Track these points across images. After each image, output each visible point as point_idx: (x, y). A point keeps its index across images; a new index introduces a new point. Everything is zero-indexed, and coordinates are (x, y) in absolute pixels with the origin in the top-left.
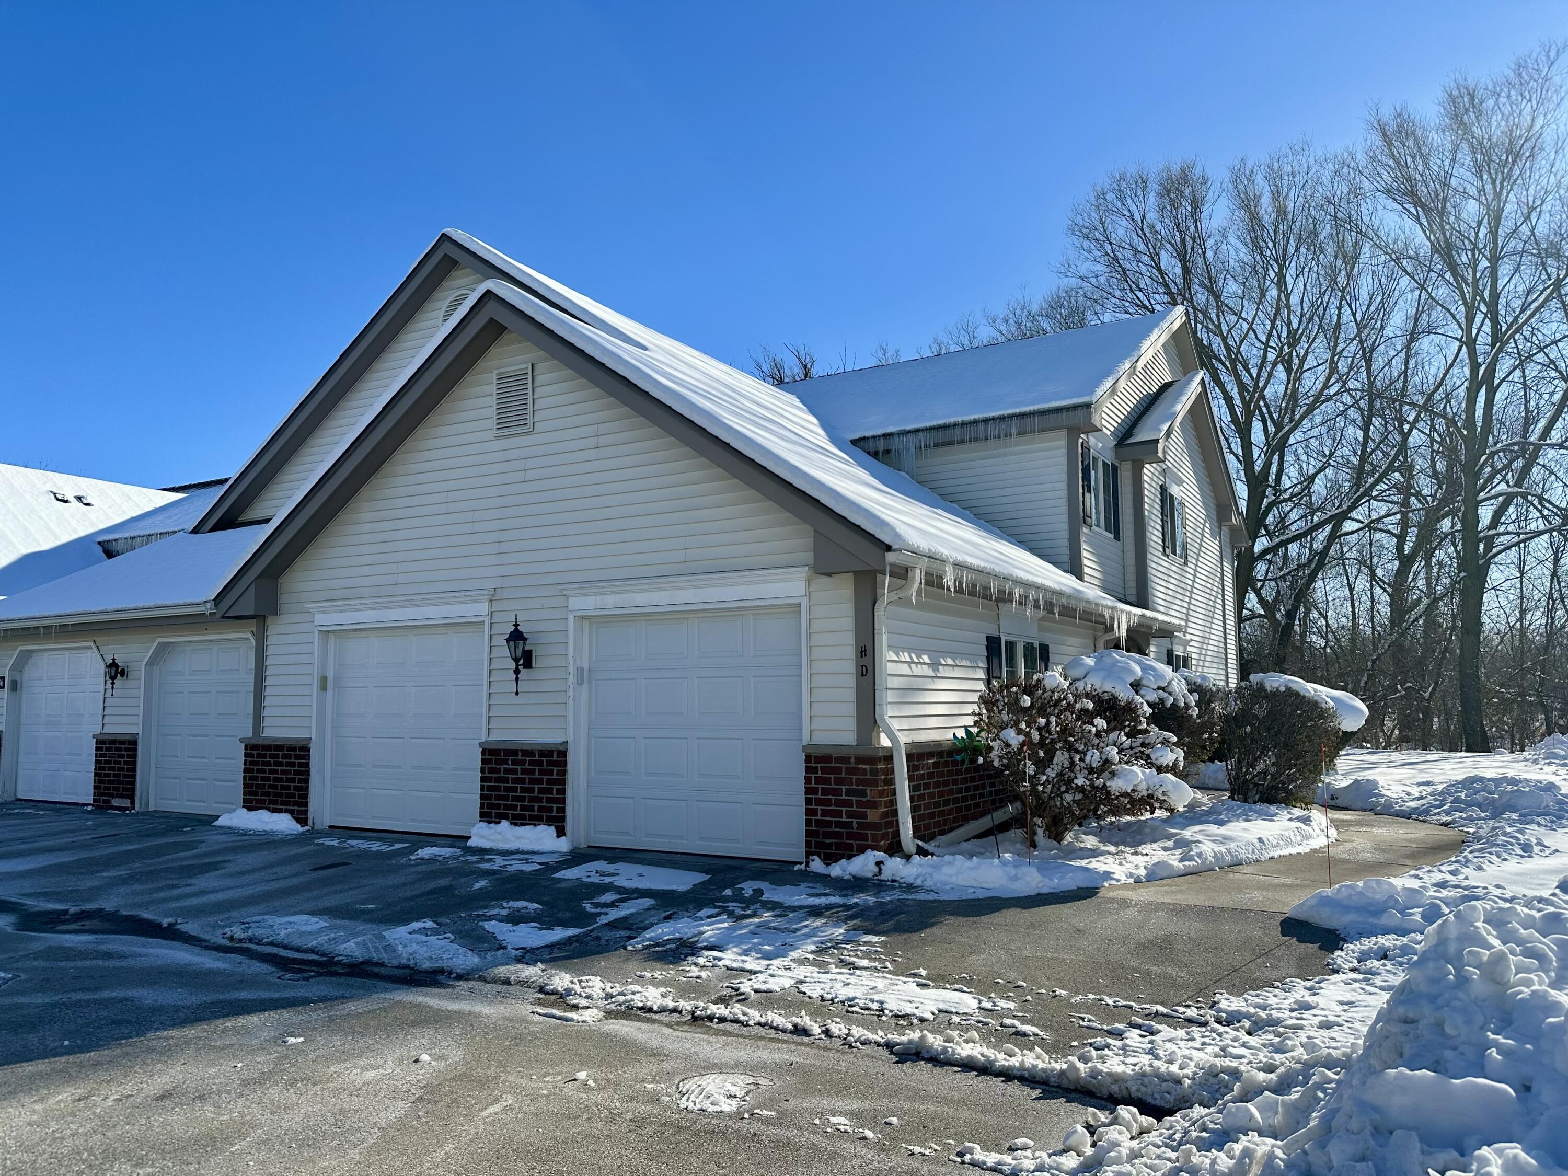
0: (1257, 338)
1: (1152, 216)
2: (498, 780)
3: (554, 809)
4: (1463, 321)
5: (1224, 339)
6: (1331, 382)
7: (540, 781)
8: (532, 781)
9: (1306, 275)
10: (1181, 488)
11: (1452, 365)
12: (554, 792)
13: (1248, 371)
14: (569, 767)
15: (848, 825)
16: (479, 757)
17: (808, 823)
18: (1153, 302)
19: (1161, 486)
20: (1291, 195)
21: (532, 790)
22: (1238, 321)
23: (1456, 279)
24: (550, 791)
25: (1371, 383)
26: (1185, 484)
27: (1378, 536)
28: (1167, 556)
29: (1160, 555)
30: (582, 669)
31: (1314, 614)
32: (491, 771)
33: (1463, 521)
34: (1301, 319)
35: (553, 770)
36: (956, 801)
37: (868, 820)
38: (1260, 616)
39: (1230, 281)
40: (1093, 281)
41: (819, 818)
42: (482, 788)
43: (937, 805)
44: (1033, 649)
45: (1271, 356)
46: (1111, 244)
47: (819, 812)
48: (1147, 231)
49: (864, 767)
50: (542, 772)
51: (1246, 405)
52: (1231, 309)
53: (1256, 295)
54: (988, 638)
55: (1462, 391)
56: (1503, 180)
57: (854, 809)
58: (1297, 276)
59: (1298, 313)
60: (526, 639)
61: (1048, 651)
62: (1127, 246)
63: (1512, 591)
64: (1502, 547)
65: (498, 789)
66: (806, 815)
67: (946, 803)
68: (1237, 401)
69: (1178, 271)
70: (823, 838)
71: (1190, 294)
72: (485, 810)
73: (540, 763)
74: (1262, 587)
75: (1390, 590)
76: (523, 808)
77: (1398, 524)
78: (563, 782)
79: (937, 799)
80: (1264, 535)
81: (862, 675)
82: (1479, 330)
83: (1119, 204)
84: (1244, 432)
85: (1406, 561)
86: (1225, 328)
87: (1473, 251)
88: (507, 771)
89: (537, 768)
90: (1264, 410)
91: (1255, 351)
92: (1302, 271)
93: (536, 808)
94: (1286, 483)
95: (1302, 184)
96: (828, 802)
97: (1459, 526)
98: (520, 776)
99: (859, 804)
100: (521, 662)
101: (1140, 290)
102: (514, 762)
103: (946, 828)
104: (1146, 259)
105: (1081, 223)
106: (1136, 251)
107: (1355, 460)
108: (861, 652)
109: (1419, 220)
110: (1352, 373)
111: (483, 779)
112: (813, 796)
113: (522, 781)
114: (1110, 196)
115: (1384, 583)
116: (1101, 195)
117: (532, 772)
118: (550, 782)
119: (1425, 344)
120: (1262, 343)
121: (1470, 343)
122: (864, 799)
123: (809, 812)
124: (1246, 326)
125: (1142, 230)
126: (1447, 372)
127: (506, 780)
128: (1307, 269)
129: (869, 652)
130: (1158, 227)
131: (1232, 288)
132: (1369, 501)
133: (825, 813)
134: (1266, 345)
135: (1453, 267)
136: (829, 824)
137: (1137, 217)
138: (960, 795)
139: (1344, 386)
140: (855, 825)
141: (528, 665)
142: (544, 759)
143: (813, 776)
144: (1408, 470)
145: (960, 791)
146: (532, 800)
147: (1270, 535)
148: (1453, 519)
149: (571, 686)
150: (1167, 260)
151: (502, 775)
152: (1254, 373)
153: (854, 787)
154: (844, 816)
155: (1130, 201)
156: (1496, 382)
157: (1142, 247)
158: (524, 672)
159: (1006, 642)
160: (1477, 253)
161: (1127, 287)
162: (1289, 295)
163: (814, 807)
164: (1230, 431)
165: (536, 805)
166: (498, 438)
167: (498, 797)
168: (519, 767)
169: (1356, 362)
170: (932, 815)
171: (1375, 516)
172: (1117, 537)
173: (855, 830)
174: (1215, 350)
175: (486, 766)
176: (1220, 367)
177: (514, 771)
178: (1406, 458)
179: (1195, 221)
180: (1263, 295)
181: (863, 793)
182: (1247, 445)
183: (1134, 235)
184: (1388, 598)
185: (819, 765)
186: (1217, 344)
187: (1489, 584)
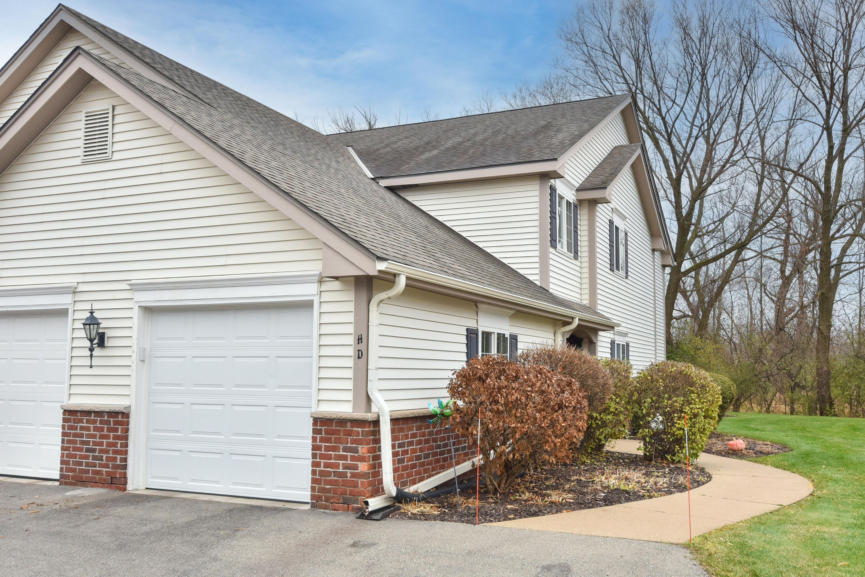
0: (686, 119)
1: (616, 27)
2: (76, 435)
3: (119, 459)
4: (824, 114)
5: (663, 119)
6: (735, 152)
7: (107, 437)
8: (102, 437)
9: (721, 76)
10: (625, 222)
11: (817, 144)
12: (119, 446)
13: (680, 142)
14: (132, 426)
15: (344, 475)
16: (61, 416)
17: (314, 472)
18: (615, 89)
19: (610, 221)
20: (711, 18)
21: (101, 444)
22: (673, 106)
23: (820, 83)
24: (115, 444)
25: (764, 154)
26: (627, 220)
27: (766, 262)
28: (613, 271)
29: (609, 271)
30: (144, 349)
31: (724, 316)
32: (71, 428)
33: (821, 254)
34: (717, 107)
35: (118, 428)
36: (435, 454)
37: (359, 471)
38: (688, 316)
39: (668, 75)
40: (574, 72)
41: (322, 469)
42: (63, 441)
43: (418, 458)
44: (505, 339)
45: (695, 132)
46: (587, 46)
47: (322, 465)
48: (611, 38)
49: (357, 429)
50: (109, 430)
51: (677, 166)
52: (669, 97)
53: (686, 88)
54: (467, 329)
55: (823, 163)
56: (854, 14)
57: (349, 462)
58: (715, 76)
59: (715, 104)
60: (99, 324)
61: (516, 340)
62: (598, 49)
63: (854, 303)
64: (847, 272)
65: (75, 442)
66: (312, 466)
67: (427, 456)
68: (672, 163)
69: (633, 68)
70: (325, 484)
71: (642, 85)
72: (65, 459)
73: (108, 423)
74: (690, 295)
75: (775, 299)
76: (94, 458)
77: (782, 254)
78: (126, 438)
79: (418, 454)
80: (688, 259)
81: (359, 358)
82: (835, 120)
83: (593, 18)
84: (676, 184)
85: (786, 281)
86: (664, 110)
87: (831, 63)
88: (82, 428)
89: (106, 426)
90: (690, 170)
91: (685, 128)
92: (718, 73)
93: (104, 458)
94: (704, 222)
95: (719, 11)
96: (329, 457)
97: (818, 257)
98: (92, 432)
99: (353, 458)
100: (96, 341)
101: (606, 79)
102: (88, 422)
103: (426, 475)
104: (611, 58)
105: (566, 30)
106: (604, 52)
107: (752, 208)
108: (358, 340)
109: (796, 40)
110: (750, 146)
111: (64, 434)
112: (318, 452)
113: (94, 436)
114: (587, 12)
115: (771, 294)
116: (581, 10)
117: (102, 429)
118: (116, 437)
119: (800, 129)
120: (690, 122)
121: (828, 128)
122: (356, 455)
123: (315, 464)
124: (678, 109)
125: (608, 37)
126: (814, 148)
127: (82, 436)
128: (721, 72)
129: (365, 340)
130: (620, 35)
131: (669, 82)
132: (761, 236)
133: (326, 465)
134: (693, 124)
135: (818, 74)
136: (329, 474)
137: (605, 28)
138: (439, 450)
139: (745, 154)
140: (349, 475)
141: (101, 344)
142: (112, 419)
143: (318, 436)
144: (789, 216)
145: (439, 447)
146: (101, 451)
147: (693, 258)
148: (815, 252)
149: (135, 362)
150: (627, 61)
151: (78, 431)
152: (684, 143)
153: (349, 445)
154: (341, 468)
155: (601, 17)
156: (845, 156)
157: (608, 50)
158: (97, 352)
159: (483, 333)
160: (834, 65)
161: (598, 77)
162: (709, 89)
163: (318, 460)
164: (667, 184)
165: (104, 456)
166: (85, 163)
167: (75, 449)
168: (92, 426)
169: (752, 139)
170: (414, 466)
171: (765, 247)
172: (576, 258)
173: (349, 478)
174: (657, 126)
175: (66, 424)
176: (661, 138)
177: (88, 429)
178: (787, 206)
179: (645, 34)
180: (690, 87)
181: (356, 451)
182: (678, 194)
183: (603, 40)
184: (773, 306)
185: (323, 428)
186: (659, 123)
187: (837, 297)
